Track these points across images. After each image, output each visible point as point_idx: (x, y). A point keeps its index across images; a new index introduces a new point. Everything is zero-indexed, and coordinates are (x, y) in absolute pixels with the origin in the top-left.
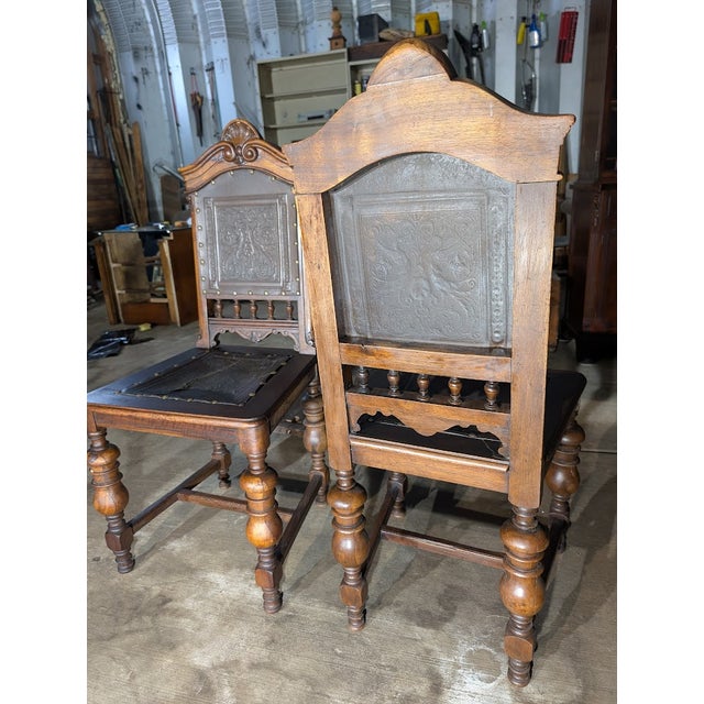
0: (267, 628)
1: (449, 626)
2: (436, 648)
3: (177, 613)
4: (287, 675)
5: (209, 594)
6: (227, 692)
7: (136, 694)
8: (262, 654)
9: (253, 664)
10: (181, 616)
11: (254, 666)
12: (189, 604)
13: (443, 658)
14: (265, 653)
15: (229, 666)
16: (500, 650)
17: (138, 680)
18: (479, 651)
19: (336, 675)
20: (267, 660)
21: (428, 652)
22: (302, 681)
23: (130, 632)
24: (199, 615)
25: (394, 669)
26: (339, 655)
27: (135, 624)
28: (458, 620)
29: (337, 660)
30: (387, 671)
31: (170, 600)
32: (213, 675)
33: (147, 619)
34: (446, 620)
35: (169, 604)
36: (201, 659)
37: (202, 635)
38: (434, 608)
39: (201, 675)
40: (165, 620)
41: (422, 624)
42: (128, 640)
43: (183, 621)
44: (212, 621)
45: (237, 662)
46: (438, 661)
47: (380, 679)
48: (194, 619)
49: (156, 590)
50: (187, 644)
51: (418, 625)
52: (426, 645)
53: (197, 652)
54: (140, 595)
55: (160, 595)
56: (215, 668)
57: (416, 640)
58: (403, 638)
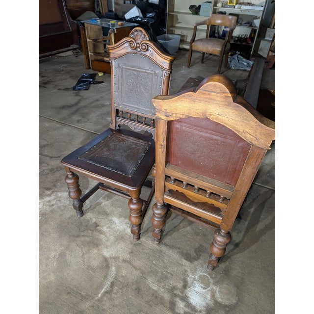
0: (130, 246)
1: (196, 262)
2: (189, 270)
3: (101, 232)
4: (135, 267)
5: (112, 227)
6: (114, 268)
7: (84, 261)
8: (127, 256)
10: (101, 233)
11: (124, 261)
12: (105, 229)
13: (191, 275)
14: (128, 256)
15: (116, 258)
16: (212, 277)
17: (85, 256)
18: (204, 276)
19: (151, 272)
20: (128, 259)
21: (186, 271)
22: (139, 271)
23: (83, 236)
24: (108, 235)
25: (172, 275)
26: (155, 265)
27: (85, 233)
28: (200, 261)
29: (153, 266)
30: (169, 275)
31: (99, 226)
32: (110, 261)
33: (90, 232)
34: (196, 260)
35: (98, 227)
36: (107, 253)
37: (108, 244)
38: (194, 254)
39: (106, 260)
40: (96, 234)
41: (186, 259)
42: (83, 239)
43: (103, 236)
44: (112, 238)
45: (118, 258)
46: (188, 276)
47: (166, 277)
48: (106, 236)
49: (94, 220)
50: (102, 246)
51: (185, 259)
52: (186, 268)
53: (105, 250)
54: (88, 221)
55: (95, 223)
56: (111, 258)
57: (182, 265)
58: (177, 263)
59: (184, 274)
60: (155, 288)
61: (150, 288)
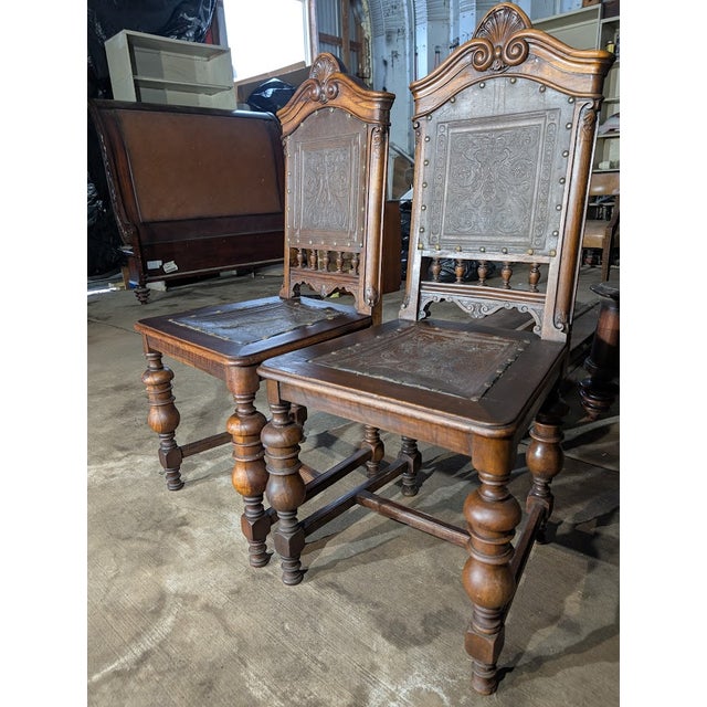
0: (241, 578)
1: (416, 651)
2: (385, 668)
3: (185, 538)
4: (226, 628)
5: (219, 530)
6: (170, 620)
7: (108, 591)
8: (221, 599)
9: (207, 605)
10: (185, 540)
11: (207, 608)
12: (198, 533)
13: (385, 682)
14: (223, 599)
15: (187, 598)
16: (455, 703)
17: (117, 581)
18: (431, 693)
19: (267, 648)
20: (220, 607)
21: (374, 667)
22: (234, 640)
23: (141, 539)
24: (198, 545)
25: (325, 669)
26: (286, 633)
27: (148, 535)
28: (430, 649)
29: (280, 635)
30: (317, 668)
31: (187, 524)
32: (170, 601)
33: (160, 533)
34: (418, 643)
35: (184, 527)
36: (172, 583)
37: (189, 564)
38: (415, 625)
39: (162, 597)
40: (172, 538)
41: (388, 637)
42: (135, 545)
43: (184, 546)
44: (204, 554)
45: (196, 598)
46: (376, 682)
47: (305, 672)
48: (192, 547)
49: (184, 512)
50: (172, 566)
51: (384, 636)
52: (377, 659)
53: (174, 575)
54: (170, 512)
55: (183, 518)
56: (176, 595)
57: (369, 649)
58: (357, 641)
59: (367, 674)
60: (258, 694)
61: (243, 690)
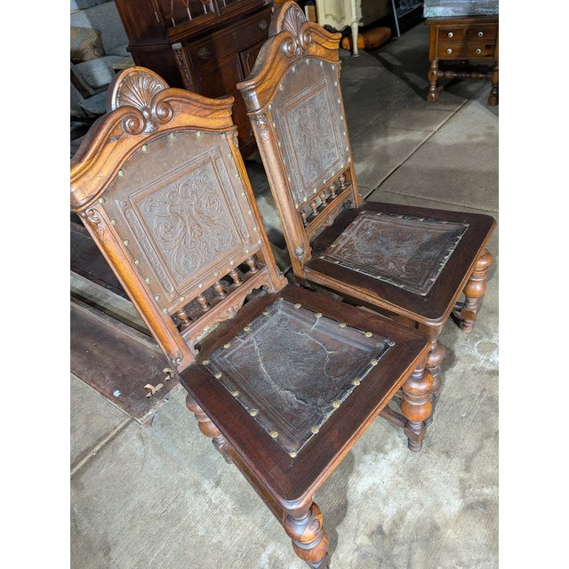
0: (433, 455)
2: (472, 365)
3: (399, 520)
4: (479, 450)
5: (384, 493)
8: (455, 465)
9: (465, 470)
10: (402, 519)
11: (467, 469)
12: (390, 511)
13: (480, 364)
14: (456, 460)
15: (464, 486)
17: (465, 559)
18: (479, 347)
19: (483, 422)
20: (463, 460)
21: (474, 369)
22: (485, 442)
24: (407, 503)
26: (469, 414)
27: (401, 562)
28: (454, 348)
29: (471, 417)
30: (485, 394)
31: (380, 527)
32: (471, 499)
33: (396, 550)
34: (452, 353)
35: (385, 528)
36: (453, 505)
37: (428, 503)
39: (469, 508)
40: (402, 534)
43: (410, 516)
44: (415, 493)
45: (462, 481)
46: (482, 368)
48: (409, 508)
49: (363, 540)
50: (436, 516)
51: (452, 367)
52: (469, 368)
53: (445, 509)
54: (364, 556)
55: (371, 535)
56: (464, 497)
57: (464, 373)
58: (461, 379)
59: (479, 372)
